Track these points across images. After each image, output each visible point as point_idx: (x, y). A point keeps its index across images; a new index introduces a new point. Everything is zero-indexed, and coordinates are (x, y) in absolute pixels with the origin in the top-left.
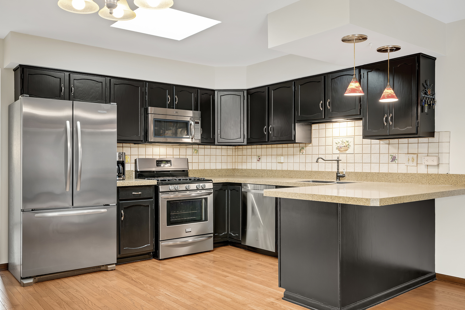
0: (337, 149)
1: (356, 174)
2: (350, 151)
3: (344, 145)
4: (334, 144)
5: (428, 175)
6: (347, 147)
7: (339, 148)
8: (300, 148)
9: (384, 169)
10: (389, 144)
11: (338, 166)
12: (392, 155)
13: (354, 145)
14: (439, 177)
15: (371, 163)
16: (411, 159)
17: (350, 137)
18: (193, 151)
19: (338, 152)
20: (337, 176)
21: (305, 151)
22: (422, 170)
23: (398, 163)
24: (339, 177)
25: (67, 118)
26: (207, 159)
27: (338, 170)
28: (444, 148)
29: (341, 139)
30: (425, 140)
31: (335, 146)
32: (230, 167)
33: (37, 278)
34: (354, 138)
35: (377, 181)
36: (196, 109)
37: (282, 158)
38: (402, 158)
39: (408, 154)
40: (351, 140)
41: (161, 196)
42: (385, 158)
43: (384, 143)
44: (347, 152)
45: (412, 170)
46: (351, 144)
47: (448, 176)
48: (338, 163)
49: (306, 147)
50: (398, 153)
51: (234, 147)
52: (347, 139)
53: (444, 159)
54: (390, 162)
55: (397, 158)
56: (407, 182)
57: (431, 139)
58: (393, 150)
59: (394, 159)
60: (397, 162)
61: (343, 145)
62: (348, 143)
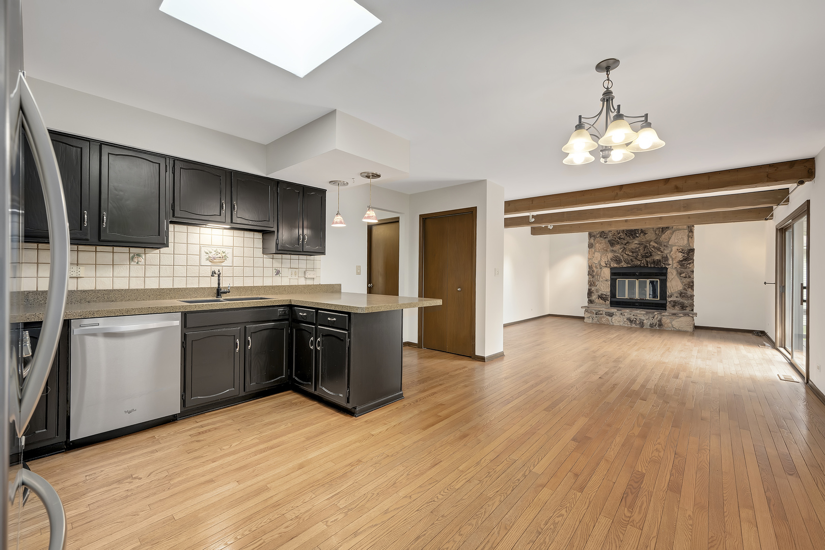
0: (207, 259)
2: (228, 262)
3: (220, 255)
4: (203, 254)
6: (224, 258)
7: (211, 260)
8: (131, 255)
9: (268, 282)
10: (273, 258)
11: (219, 280)
12: (277, 269)
13: (233, 256)
15: (254, 277)
16: (293, 273)
17: (227, 247)
19: (210, 264)
21: (143, 261)
22: (303, 282)
23: (282, 277)
27: (219, 284)
29: (215, 249)
31: (204, 256)
34: (233, 249)
38: (285, 272)
39: (291, 268)
40: (229, 252)
42: (269, 272)
43: (268, 257)
44: (223, 264)
45: (294, 282)
46: (230, 256)
47: (321, 286)
48: (219, 277)
49: (145, 254)
50: (281, 268)
52: (224, 250)
53: (318, 274)
54: (274, 275)
55: (280, 272)
58: (277, 265)
59: (278, 273)
60: (280, 275)
61: (218, 256)
62: (224, 254)
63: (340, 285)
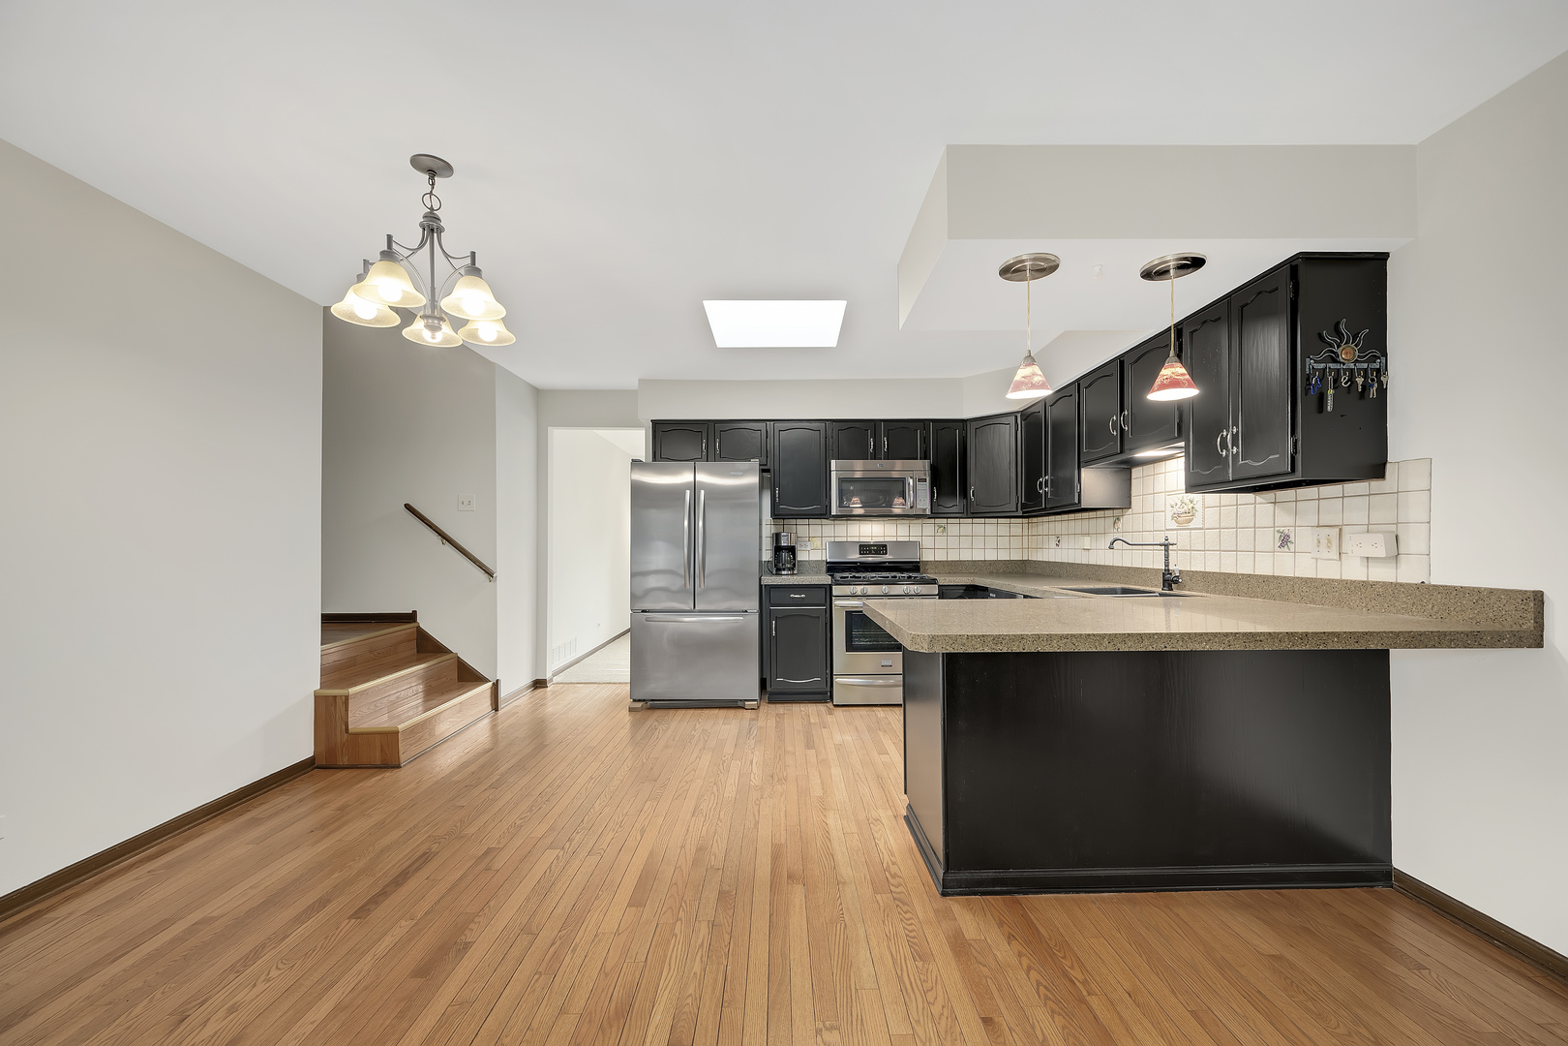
0: (1173, 518)
1: (1205, 575)
2: (1196, 523)
3: (1186, 508)
4: (1169, 508)
5: (1365, 584)
6: (1190, 513)
7: (1176, 517)
8: (1114, 519)
10: (1275, 503)
11: (1167, 557)
12: (1282, 529)
14: (1396, 591)
15: (1236, 551)
16: (1324, 541)
18: (937, 528)
19: (1174, 525)
20: (1164, 581)
21: (1121, 526)
22: (1354, 570)
23: (1295, 552)
24: (1170, 581)
25: (685, 486)
26: (965, 542)
27: (1167, 565)
28: (1414, 508)
29: (1180, 497)
30: (1360, 487)
32: (1016, 556)
33: (649, 703)
35: (1246, 594)
36: (925, 457)
37: (1087, 539)
38: (1304, 538)
39: (1318, 526)
40: (1197, 499)
41: (836, 602)
42: (1268, 539)
43: (1264, 501)
44: (1191, 525)
45: (1329, 571)
46: (1198, 507)
47: (1423, 590)
48: (1167, 550)
49: (1122, 516)
50: (1295, 526)
51: (1025, 520)
52: (1191, 496)
53: (1413, 542)
54: (1277, 549)
55: (1292, 539)
56: (1313, 602)
57: (1375, 484)
58: (1284, 519)
59: (1285, 540)
60: (1292, 550)
61: (1183, 510)
62: (1192, 505)
63: (1538, 598)
